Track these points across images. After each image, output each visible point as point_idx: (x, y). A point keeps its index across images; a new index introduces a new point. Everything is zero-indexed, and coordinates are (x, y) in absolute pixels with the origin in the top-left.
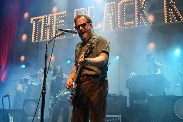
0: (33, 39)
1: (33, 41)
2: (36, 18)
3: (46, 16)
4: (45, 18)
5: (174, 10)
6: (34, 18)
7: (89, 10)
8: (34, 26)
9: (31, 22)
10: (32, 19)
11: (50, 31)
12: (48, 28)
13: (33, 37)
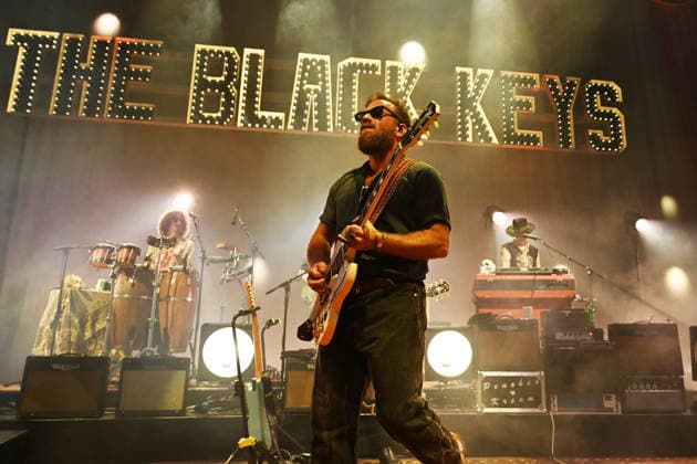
0: (11, 102)
1: (10, 109)
2: (31, 33)
3: (81, 37)
4: (72, 43)
5: (476, 115)
6: (22, 32)
7: (245, 59)
8: (20, 57)
9: (9, 42)
10: (12, 32)
11: (94, 90)
12: (86, 78)
13: (13, 96)
